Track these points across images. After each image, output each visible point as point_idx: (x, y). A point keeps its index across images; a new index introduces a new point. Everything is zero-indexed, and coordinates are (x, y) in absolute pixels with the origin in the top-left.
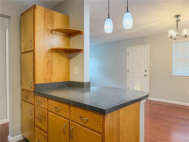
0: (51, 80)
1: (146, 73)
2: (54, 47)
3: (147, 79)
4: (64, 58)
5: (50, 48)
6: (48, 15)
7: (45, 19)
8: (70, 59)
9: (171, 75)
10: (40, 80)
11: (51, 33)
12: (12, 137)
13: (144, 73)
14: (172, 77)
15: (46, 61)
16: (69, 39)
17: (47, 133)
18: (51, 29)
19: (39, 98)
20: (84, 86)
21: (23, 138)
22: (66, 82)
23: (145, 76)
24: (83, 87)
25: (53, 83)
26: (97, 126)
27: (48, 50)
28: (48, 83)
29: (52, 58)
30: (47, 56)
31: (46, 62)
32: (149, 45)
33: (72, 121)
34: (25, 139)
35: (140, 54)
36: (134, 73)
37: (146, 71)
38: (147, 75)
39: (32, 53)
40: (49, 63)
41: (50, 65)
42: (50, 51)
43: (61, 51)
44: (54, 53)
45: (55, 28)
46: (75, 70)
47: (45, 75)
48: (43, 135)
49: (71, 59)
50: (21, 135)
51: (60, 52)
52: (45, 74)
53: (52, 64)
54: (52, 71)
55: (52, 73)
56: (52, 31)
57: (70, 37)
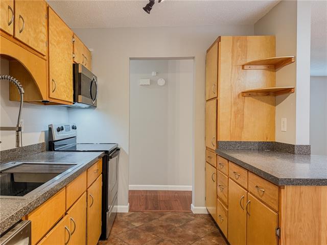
0: (241, 137)
2: (247, 90)
4: (265, 103)
5: (240, 92)
6: (238, 44)
7: (233, 51)
8: (275, 104)
10: (224, 137)
11: (243, 68)
12: (195, 206)
15: (233, 110)
16: (275, 72)
17: (227, 207)
18: (243, 63)
19: (221, 160)
20: (294, 151)
21: (207, 213)
22: (268, 142)
24: (294, 154)
25: (244, 142)
26: (272, 201)
27: (237, 94)
28: (235, 142)
29: (244, 106)
30: (235, 103)
31: (234, 112)
33: (251, 193)
34: (210, 215)
39: (215, 101)
40: (239, 114)
41: (239, 116)
42: (241, 96)
43: (259, 94)
44: (246, 98)
45: (249, 60)
46: (282, 123)
47: (231, 130)
48: (224, 209)
49: (278, 105)
50: (205, 208)
51: (257, 95)
52: (231, 128)
53: (243, 114)
54: (243, 125)
55: (243, 128)
56: (243, 66)
57: (275, 69)
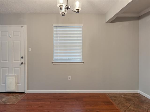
1: (22, 61)
3: (25, 67)
9: (52, 62)
13: (20, 60)
14: (53, 63)
23: (22, 64)
32: (26, 25)
35: (14, 36)
36: (7, 61)
37: (22, 58)
38: (23, 63)
